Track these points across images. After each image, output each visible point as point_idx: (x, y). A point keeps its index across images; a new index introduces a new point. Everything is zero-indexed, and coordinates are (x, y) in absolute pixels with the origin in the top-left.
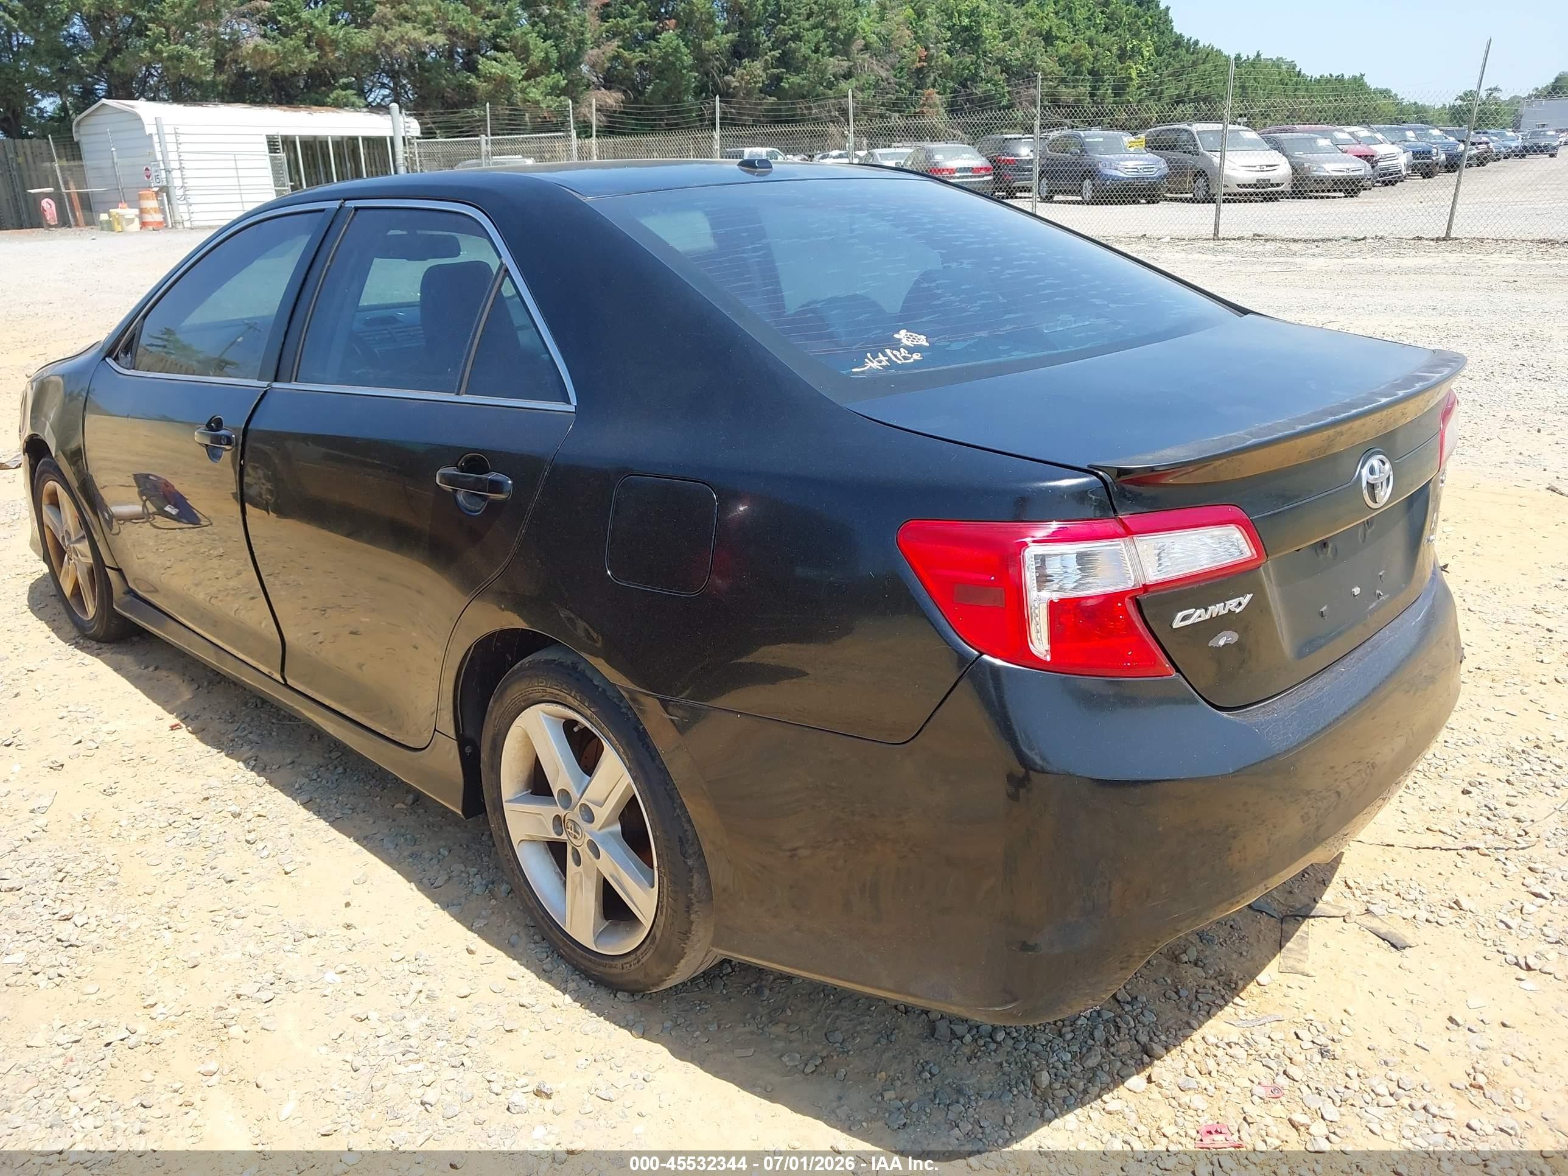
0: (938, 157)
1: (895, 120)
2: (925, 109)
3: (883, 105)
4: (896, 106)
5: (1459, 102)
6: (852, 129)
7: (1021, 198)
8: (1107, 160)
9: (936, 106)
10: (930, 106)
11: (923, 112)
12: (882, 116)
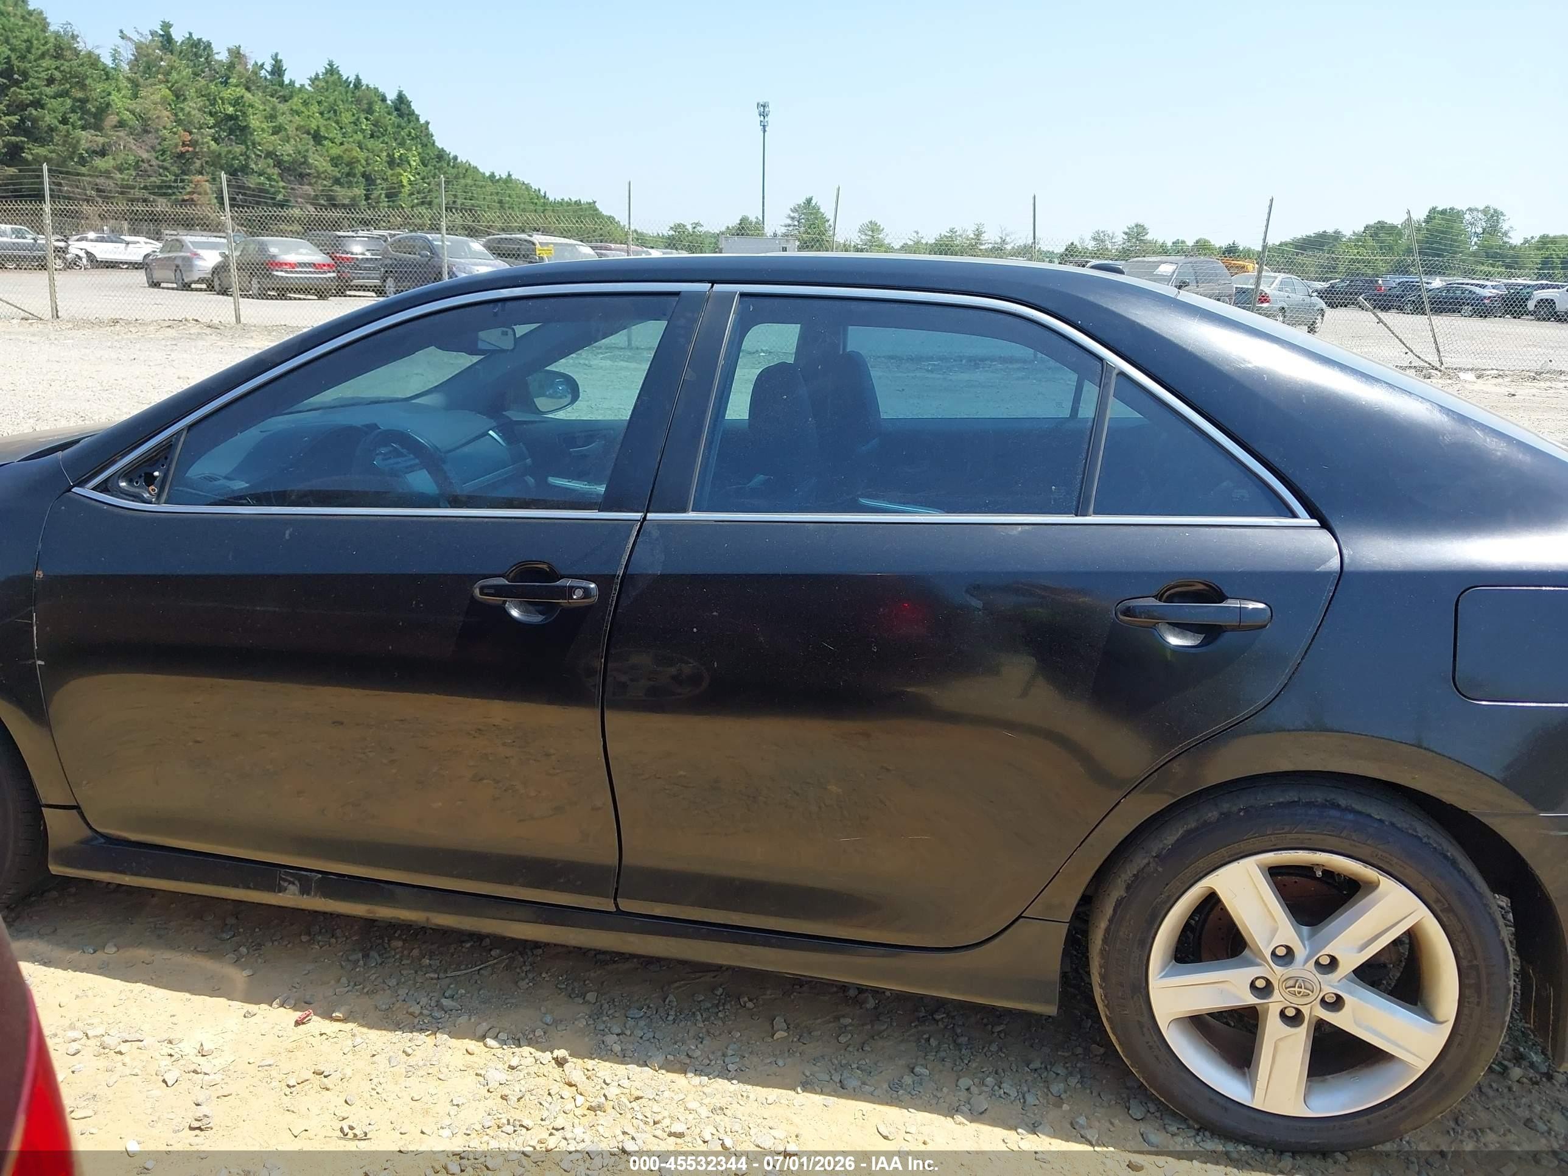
0: (273, 250)
1: (162, 205)
2: (195, 196)
3: (145, 188)
4: (163, 190)
5: (672, 233)
6: (229, 214)
7: (350, 296)
8: (462, 264)
9: (206, 193)
10: (200, 194)
11: (192, 200)
12: (145, 200)
